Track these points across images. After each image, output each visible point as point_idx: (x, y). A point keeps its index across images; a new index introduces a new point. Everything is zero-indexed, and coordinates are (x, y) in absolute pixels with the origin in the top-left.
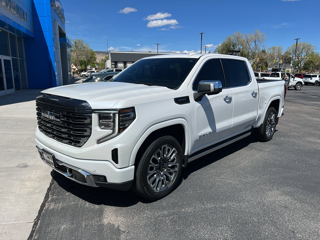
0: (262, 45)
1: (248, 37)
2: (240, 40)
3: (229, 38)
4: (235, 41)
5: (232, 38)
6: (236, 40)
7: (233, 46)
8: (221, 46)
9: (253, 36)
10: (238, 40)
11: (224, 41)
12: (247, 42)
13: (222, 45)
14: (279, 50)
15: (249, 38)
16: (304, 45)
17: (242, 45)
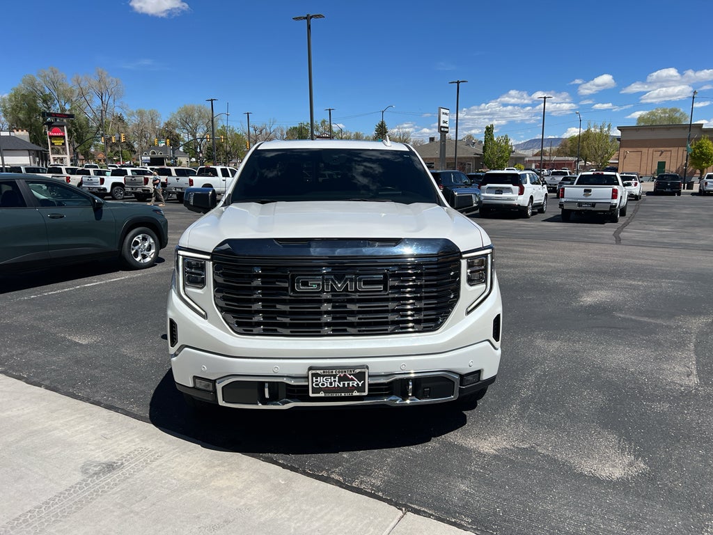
0: (117, 103)
1: (83, 83)
2: (61, 88)
3: (30, 81)
4: (47, 89)
5: (39, 80)
6: (51, 87)
7: (45, 101)
8: (10, 100)
9: (94, 82)
10: (56, 89)
11: (16, 86)
12: (82, 94)
13: (11, 96)
14: (152, 119)
15: (84, 85)
16: (200, 111)
17: (69, 100)
